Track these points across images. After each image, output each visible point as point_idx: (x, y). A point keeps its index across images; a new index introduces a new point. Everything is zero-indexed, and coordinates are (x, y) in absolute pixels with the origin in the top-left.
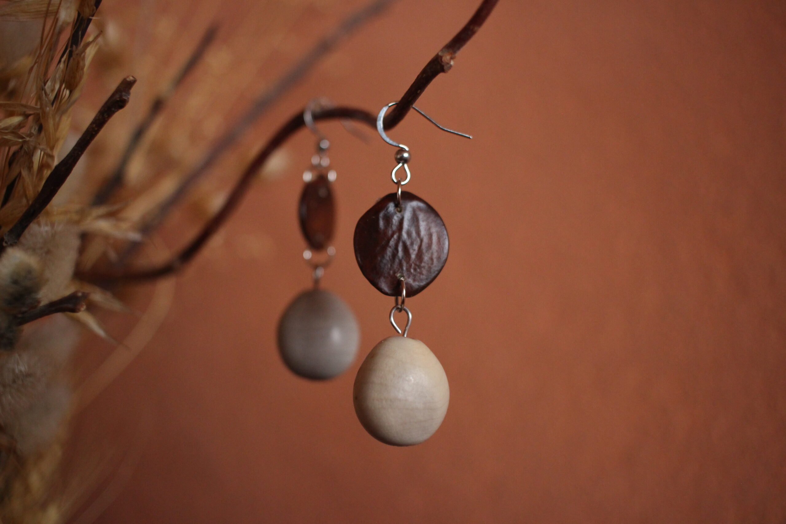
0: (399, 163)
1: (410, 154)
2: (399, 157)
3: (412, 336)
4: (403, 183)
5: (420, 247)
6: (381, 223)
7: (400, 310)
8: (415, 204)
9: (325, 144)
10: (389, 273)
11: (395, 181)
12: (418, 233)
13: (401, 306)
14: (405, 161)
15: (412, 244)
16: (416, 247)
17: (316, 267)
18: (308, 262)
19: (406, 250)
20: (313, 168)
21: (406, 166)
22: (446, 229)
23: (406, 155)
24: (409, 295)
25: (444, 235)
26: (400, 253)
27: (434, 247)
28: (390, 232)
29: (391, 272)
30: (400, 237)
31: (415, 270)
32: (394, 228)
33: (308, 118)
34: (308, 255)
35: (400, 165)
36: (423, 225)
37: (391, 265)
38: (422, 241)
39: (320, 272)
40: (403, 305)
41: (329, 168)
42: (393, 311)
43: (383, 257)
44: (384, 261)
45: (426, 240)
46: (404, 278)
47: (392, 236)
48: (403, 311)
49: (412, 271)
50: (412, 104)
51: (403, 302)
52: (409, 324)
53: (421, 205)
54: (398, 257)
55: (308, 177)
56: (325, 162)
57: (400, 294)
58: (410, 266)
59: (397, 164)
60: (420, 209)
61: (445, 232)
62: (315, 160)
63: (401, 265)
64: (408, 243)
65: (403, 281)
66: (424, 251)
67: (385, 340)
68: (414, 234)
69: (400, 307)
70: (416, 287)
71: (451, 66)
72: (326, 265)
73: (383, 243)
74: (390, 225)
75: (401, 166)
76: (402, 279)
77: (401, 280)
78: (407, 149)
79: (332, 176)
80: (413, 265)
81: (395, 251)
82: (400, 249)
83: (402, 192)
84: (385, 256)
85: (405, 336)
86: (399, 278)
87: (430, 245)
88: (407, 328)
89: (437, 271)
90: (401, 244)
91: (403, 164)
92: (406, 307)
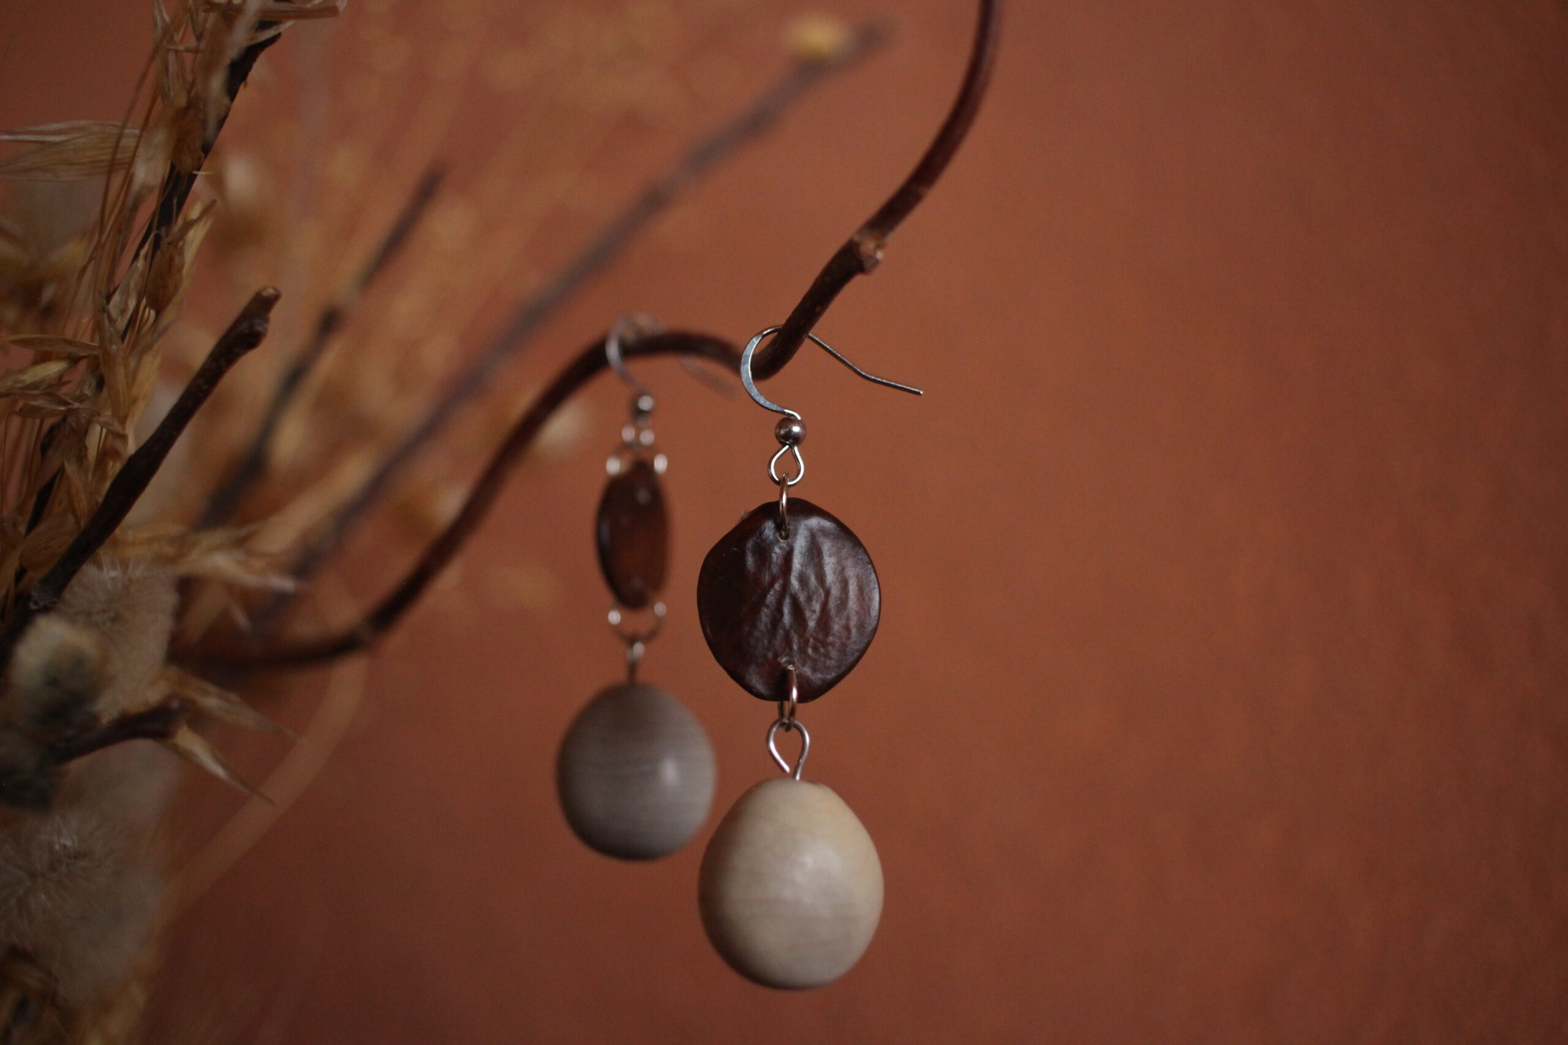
0: (783, 445)
1: (803, 427)
2: (782, 432)
3: (811, 778)
4: (789, 483)
5: (825, 606)
6: (750, 560)
7: (788, 728)
8: (814, 522)
9: (646, 403)
10: (765, 656)
11: (777, 479)
12: (821, 577)
13: (789, 719)
14: (796, 440)
15: (809, 599)
16: (817, 607)
17: (631, 641)
18: (616, 629)
19: (798, 612)
20: (623, 449)
21: (796, 449)
22: (875, 572)
23: (796, 429)
24: (802, 698)
25: (871, 581)
26: (787, 618)
27: (853, 604)
28: (767, 578)
29: (770, 655)
30: (786, 584)
31: (815, 649)
32: (775, 569)
33: (613, 351)
34: (614, 617)
35: (786, 447)
36: (829, 564)
37: (770, 642)
38: (828, 593)
39: (639, 649)
40: (792, 718)
41: (654, 450)
42: (774, 729)
43: (754, 626)
44: (757, 634)
45: (835, 592)
46: (794, 666)
47: (771, 585)
48: (794, 731)
49: (810, 651)
50: (807, 332)
51: (792, 712)
52: (806, 754)
53: (827, 524)
54: (783, 624)
55: (614, 466)
56: (647, 438)
57: (788, 697)
58: (807, 642)
59: (781, 446)
60: (824, 532)
61: (873, 576)
62: (628, 434)
63: (788, 640)
64: (802, 598)
65: (791, 671)
66: (833, 612)
67: (759, 785)
68: (813, 581)
69: (787, 721)
70: (819, 682)
71: (877, 262)
72: (649, 638)
73: (754, 599)
74: (768, 563)
75: (788, 449)
76: (791, 667)
77: (789, 670)
78: (799, 418)
79: (660, 464)
80: (811, 640)
81: (777, 616)
82: (786, 610)
83: (788, 500)
84: (758, 623)
85: (798, 778)
86: (786, 665)
87: (843, 602)
88: (802, 761)
89: (857, 650)
90: (787, 601)
91: (791, 447)
92: (799, 721)
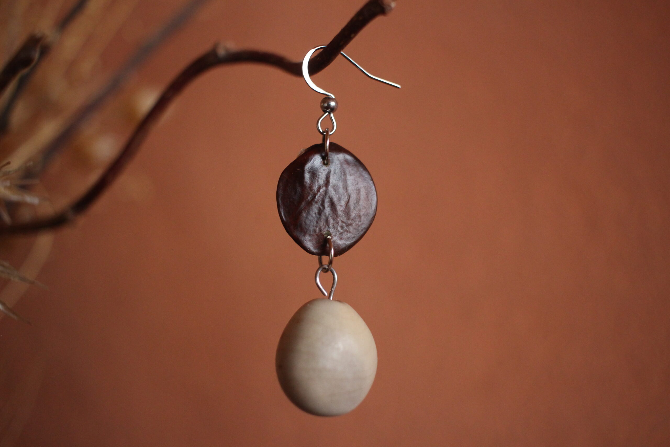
0: (325, 112)
1: (337, 103)
2: (326, 105)
3: (339, 300)
4: (330, 133)
5: (347, 203)
6: (307, 176)
7: (325, 270)
8: (341, 156)
10: (315, 231)
11: (321, 131)
12: (346, 188)
13: (328, 266)
14: (333, 110)
15: (339, 199)
16: (343, 203)
19: (333, 205)
21: (332, 115)
22: (374, 185)
23: (333, 104)
24: (336, 255)
25: (372, 190)
26: (328, 210)
27: (362, 203)
28: (316, 187)
29: (317, 230)
30: (326, 192)
31: (342, 227)
32: (321, 182)
35: (327, 113)
36: (350, 180)
37: (317, 222)
38: (349, 197)
40: (330, 266)
42: (320, 272)
43: (308, 213)
44: (310, 218)
45: (354, 197)
46: (331, 236)
47: (319, 190)
48: (329, 272)
49: (339, 228)
50: (340, 51)
51: (331, 262)
52: (335, 285)
53: (349, 157)
54: (325, 213)
57: (328, 254)
58: (337, 223)
59: (323, 113)
60: (347, 162)
61: (373, 187)
63: (327, 221)
64: (335, 199)
65: (330, 239)
66: (352, 208)
67: (311, 302)
68: (341, 190)
69: (327, 268)
70: (344, 246)
71: (391, 9)
73: (309, 198)
74: (317, 178)
75: (327, 115)
76: (329, 237)
77: (329, 238)
78: (334, 97)
80: (340, 222)
81: (321, 208)
82: (327, 204)
83: (331, 143)
84: (311, 212)
85: (331, 299)
86: (326, 236)
87: (358, 201)
88: (334, 289)
89: (364, 228)
90: (327, 200)
91: (329, 113)
92: (333, 268)
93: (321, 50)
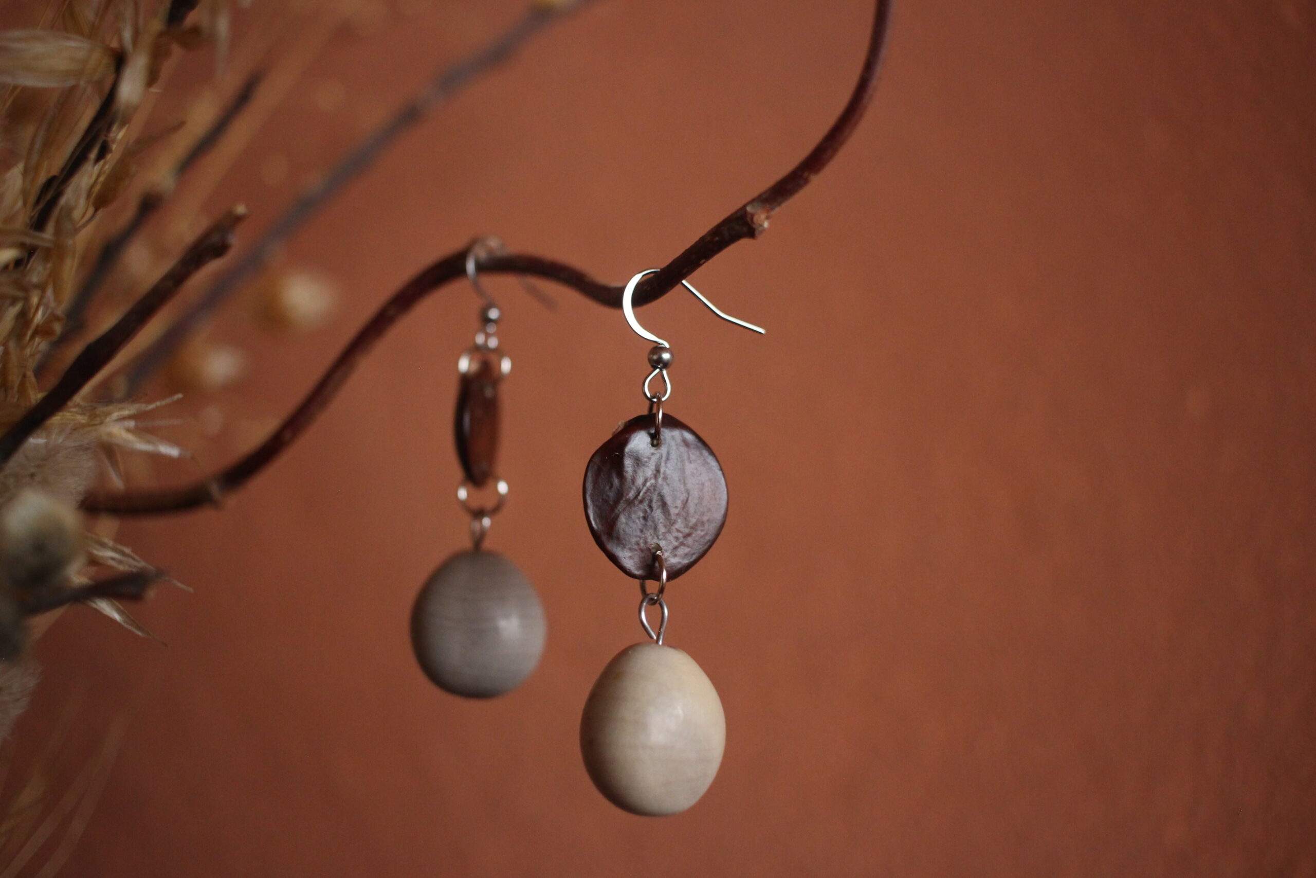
0: (655, 368)
1: (672, 355)
2: (655, 357)
3: (673, 644)
4: (663, 399)
5: (685, 503)
6: (628, 462)
7: (653, 602)
8: (676, 433)
9: (494, 314)
10: (638, 544)
11: (649, 395)
12: (684, 482)
13: (658, 596)
14: (666, 365)
15: (674, 499)
16: (679, 503)
17: (479, 514)
18: (464, 504)
19: (664, 505)
20: (476, 350)
21: (665, 372)
22: (725, 478)
23: (666, 356)
24: (668, 579)
26: (658, 514)
27: (707, 503)
28: (640, 477)
29: (642, 542)
30: (655, 487)
31: (677, 538)
32: (649, 472)
33: (470, 266)
34: (462, 494)
35: (658, 370)
37: (641, 531)
38: (688, 494)
39: (486, 522)
40: (660, 595)
41: (499, 352)
42: (645, 604)
43: (629, 518)
44: (631, 524)
45: (694, 492)
46: (662, 552)
47: (644, 484)
48: (657, 605)
49: (673, 540)
51: (661, 590)
52: (665, 624)
53: (688, 436)
54: (653, 518)
55: (464, 364)
56: (493, 343)
57: (658, 578)
58: (669, 532)
59: (652, 369)
60: (685, 442)
61: (723, 481)
62: (480, 339)
63: (656, 529)
64: (668, 497)
65: (660, 556)
66: (692, 510)
67: (631, 648)
68: (677, 482)
69: (656, 598)
70: (679, 566)
71: (764, 230)
72: (494, 512)
73: (631, 495)
74: (642, 467)
75: (658, 373)
76: (659, 553)
77: (658, 555)
78: (667, 345)
79: (506, 366)
80: (675, 530)
81: (648, 510)
82: (656, 505)
83: (663, 414)
84: (633, 516)
85: (661, 643)
86: (653, 551)
87: (700, 500)
88: (663, 629)
89: (709, 541)
90: (655, 498)
91: (661, 370)
92: (663, 599)
93: (652, 275)
